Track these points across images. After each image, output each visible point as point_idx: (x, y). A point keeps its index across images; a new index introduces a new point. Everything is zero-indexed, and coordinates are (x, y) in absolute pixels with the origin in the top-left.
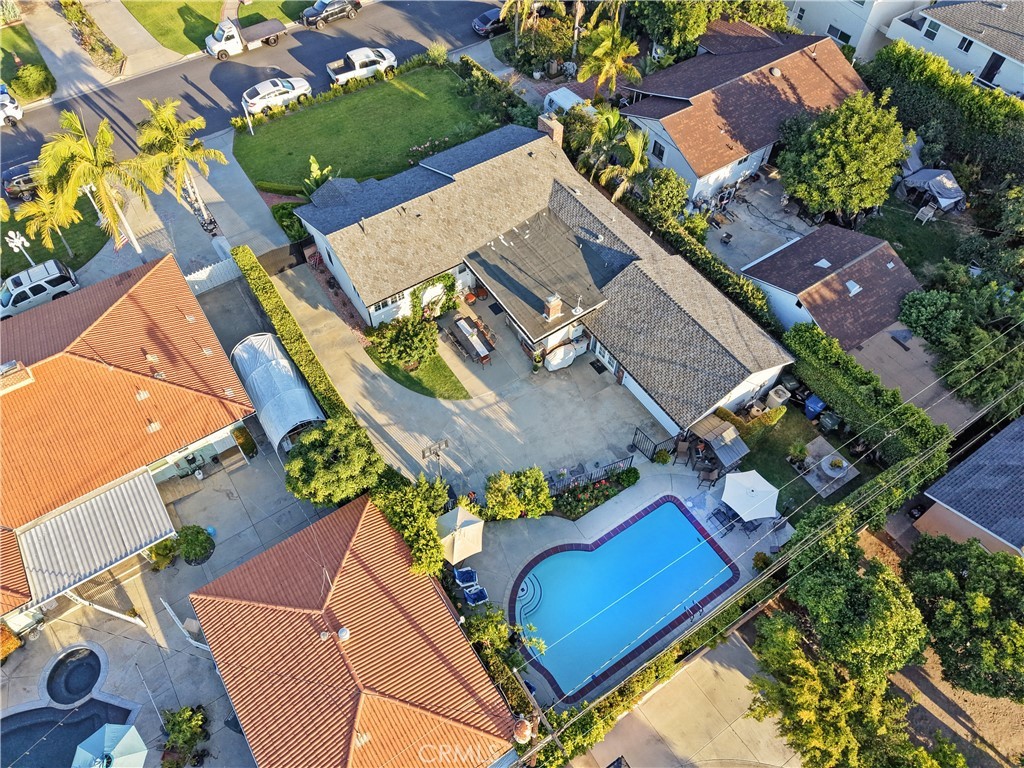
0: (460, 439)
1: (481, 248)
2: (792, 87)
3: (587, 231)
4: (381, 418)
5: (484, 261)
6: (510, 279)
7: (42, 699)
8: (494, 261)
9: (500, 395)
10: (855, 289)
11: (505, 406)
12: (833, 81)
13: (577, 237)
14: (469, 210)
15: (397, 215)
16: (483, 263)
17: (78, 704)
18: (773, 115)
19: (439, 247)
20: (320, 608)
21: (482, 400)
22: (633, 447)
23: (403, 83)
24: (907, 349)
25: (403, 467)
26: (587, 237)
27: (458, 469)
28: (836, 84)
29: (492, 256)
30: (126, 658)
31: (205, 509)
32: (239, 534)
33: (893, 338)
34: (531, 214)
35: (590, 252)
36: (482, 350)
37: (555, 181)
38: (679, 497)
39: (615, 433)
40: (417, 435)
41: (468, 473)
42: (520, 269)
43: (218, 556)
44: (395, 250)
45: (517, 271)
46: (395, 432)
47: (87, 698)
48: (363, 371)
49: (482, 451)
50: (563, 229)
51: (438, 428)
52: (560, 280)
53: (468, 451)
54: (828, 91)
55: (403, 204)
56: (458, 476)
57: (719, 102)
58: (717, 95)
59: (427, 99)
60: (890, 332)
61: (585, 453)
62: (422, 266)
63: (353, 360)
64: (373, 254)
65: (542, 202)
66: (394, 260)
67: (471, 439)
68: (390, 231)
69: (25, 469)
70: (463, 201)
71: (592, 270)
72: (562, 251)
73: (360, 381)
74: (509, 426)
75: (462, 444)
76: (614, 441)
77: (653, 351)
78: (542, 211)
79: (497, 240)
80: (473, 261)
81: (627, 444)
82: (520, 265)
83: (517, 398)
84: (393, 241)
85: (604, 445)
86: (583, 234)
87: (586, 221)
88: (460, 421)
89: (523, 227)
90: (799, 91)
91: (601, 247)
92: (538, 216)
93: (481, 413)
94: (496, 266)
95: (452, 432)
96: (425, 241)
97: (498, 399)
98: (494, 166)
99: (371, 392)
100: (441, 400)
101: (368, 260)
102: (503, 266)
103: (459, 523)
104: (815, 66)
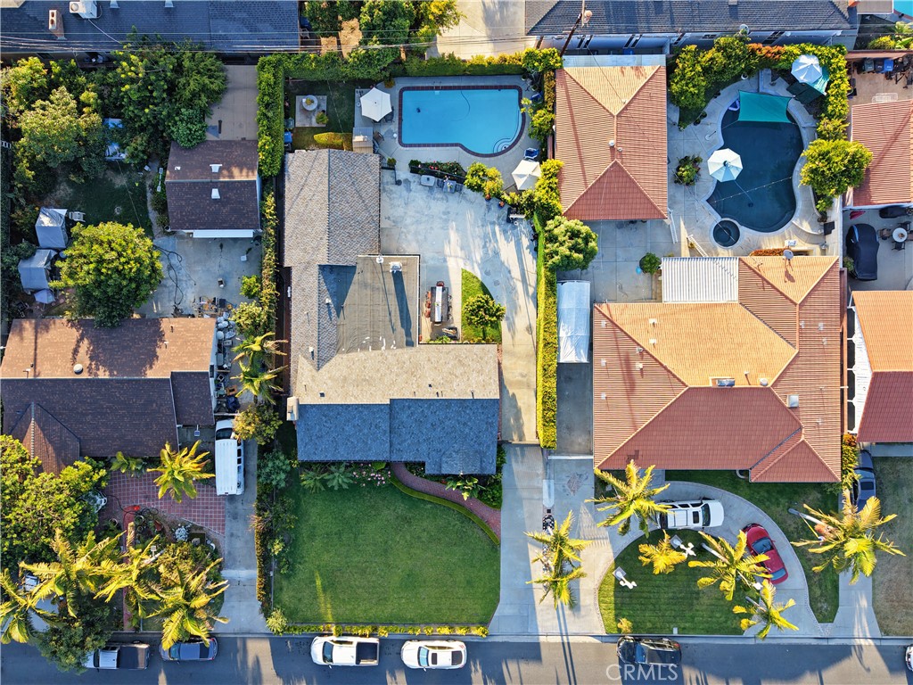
0: (485, 246)
1: (402, 347)
2: (76, 351)
3: (330, 314)
4: (519, 286)
5: (407, 336)
6: (401, 311)
7: (745, 232)
8: (401, 331)
9: (445, 261)
10: (215, 168)
11: (447, 251)
12: (36, 343)
13: (338, 315)
14: (393, 376)
15: (444, 393)
16: (408, 334)
17: (728, 219)
18: (113, 338)
19: (429, 360)
20: (616, 163)
21: (458, 264)
22: (398, 183)
23: (322, 611)
24: (220, 122)
25: (525, 246)
26: (333, 310)
27: (497, 228)
28: (36, 339)
29: (399, 336)
30: (701, 228)
31: (637, 287)
32: (626, 261)
33: (220, 132)
34: (352, 355)
35: (339, 297)
36: (439, 290)
37: (319, 368)
38: (397, 142)
39: (400, 197)
40: (506, 264)
41: (493, 223)
42: (390, 314)
43: (640, 254)
44: (459, 371)
45: (393, 314)
46: (516, 273)
47: (724, 219)
48: (511, 327)
49: (479, 231)
50: (341, 329)
51: (492, 261)
52: (373, 289)
53: (486, 236)
54: (49, 337)
55: (436, 398)
56: (499, 225)
57: (148, 366)
58: (145, 371)
59: (317, 574)
60: (218, 137)
61: (424, 196)
62: (447, 354)
63: (513, 338)
64: (475, 374)
65: (338, 360)
66: (463, 365)
67: (479, 242)
68: (455, 384)
69: (726, 331)
70: (393, 383)
71: (349, 283)
72: (355, 312)
73: (516, 320)
74: (454, 236)
75: (486, 242)
76: (405, 193)
77: (360, 206)
78: (343, 353)
79: (388, 348)
80: (413, 340)
81: (399, 187)
82: (388, 318)
83: (437, 253)
84: (456, 376)
85: (412, 193)
86: (334, 314)
87: (325, 322)
88: (478, 258)
89: (364, 348)
90: (73, 346)
91: (332, 296)
92: (348, 351)
93: (464, 256)
94: (402, 326)
95: (486, 253)
96: (436, 368)
97: (448, 258)
98: (356, 398)
99: (515, 307)
100: (480, 279)
101: (480, 372)
102: (398, 324)
103: (525, 178)
104: (38, 361)
